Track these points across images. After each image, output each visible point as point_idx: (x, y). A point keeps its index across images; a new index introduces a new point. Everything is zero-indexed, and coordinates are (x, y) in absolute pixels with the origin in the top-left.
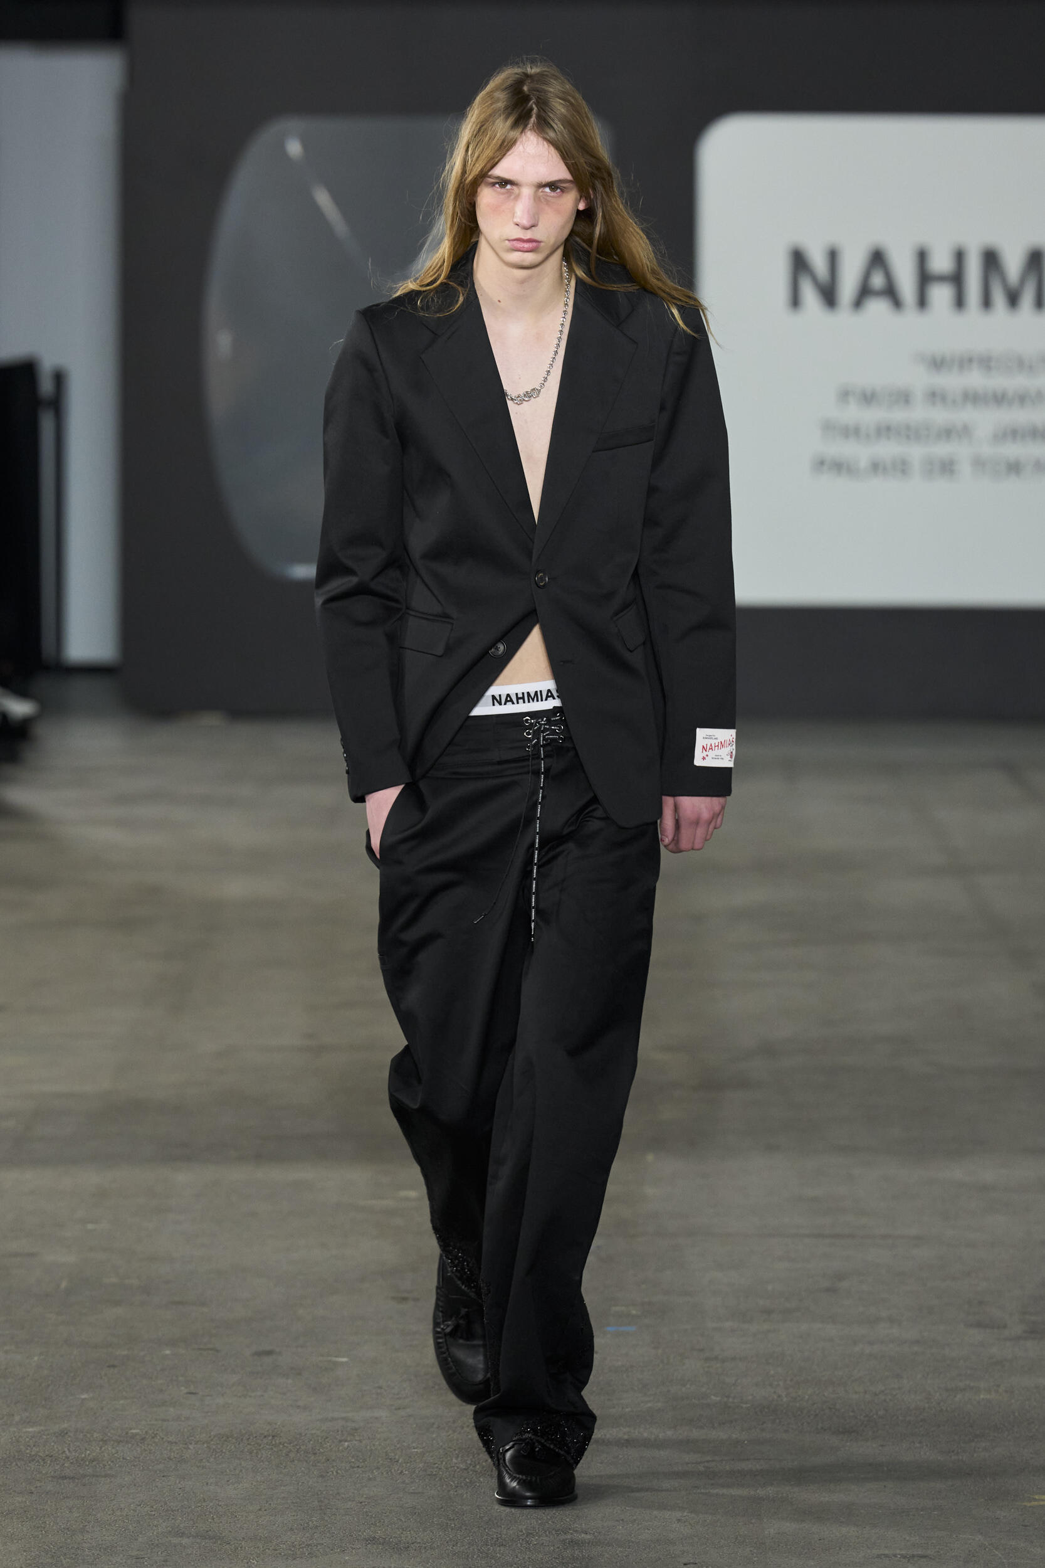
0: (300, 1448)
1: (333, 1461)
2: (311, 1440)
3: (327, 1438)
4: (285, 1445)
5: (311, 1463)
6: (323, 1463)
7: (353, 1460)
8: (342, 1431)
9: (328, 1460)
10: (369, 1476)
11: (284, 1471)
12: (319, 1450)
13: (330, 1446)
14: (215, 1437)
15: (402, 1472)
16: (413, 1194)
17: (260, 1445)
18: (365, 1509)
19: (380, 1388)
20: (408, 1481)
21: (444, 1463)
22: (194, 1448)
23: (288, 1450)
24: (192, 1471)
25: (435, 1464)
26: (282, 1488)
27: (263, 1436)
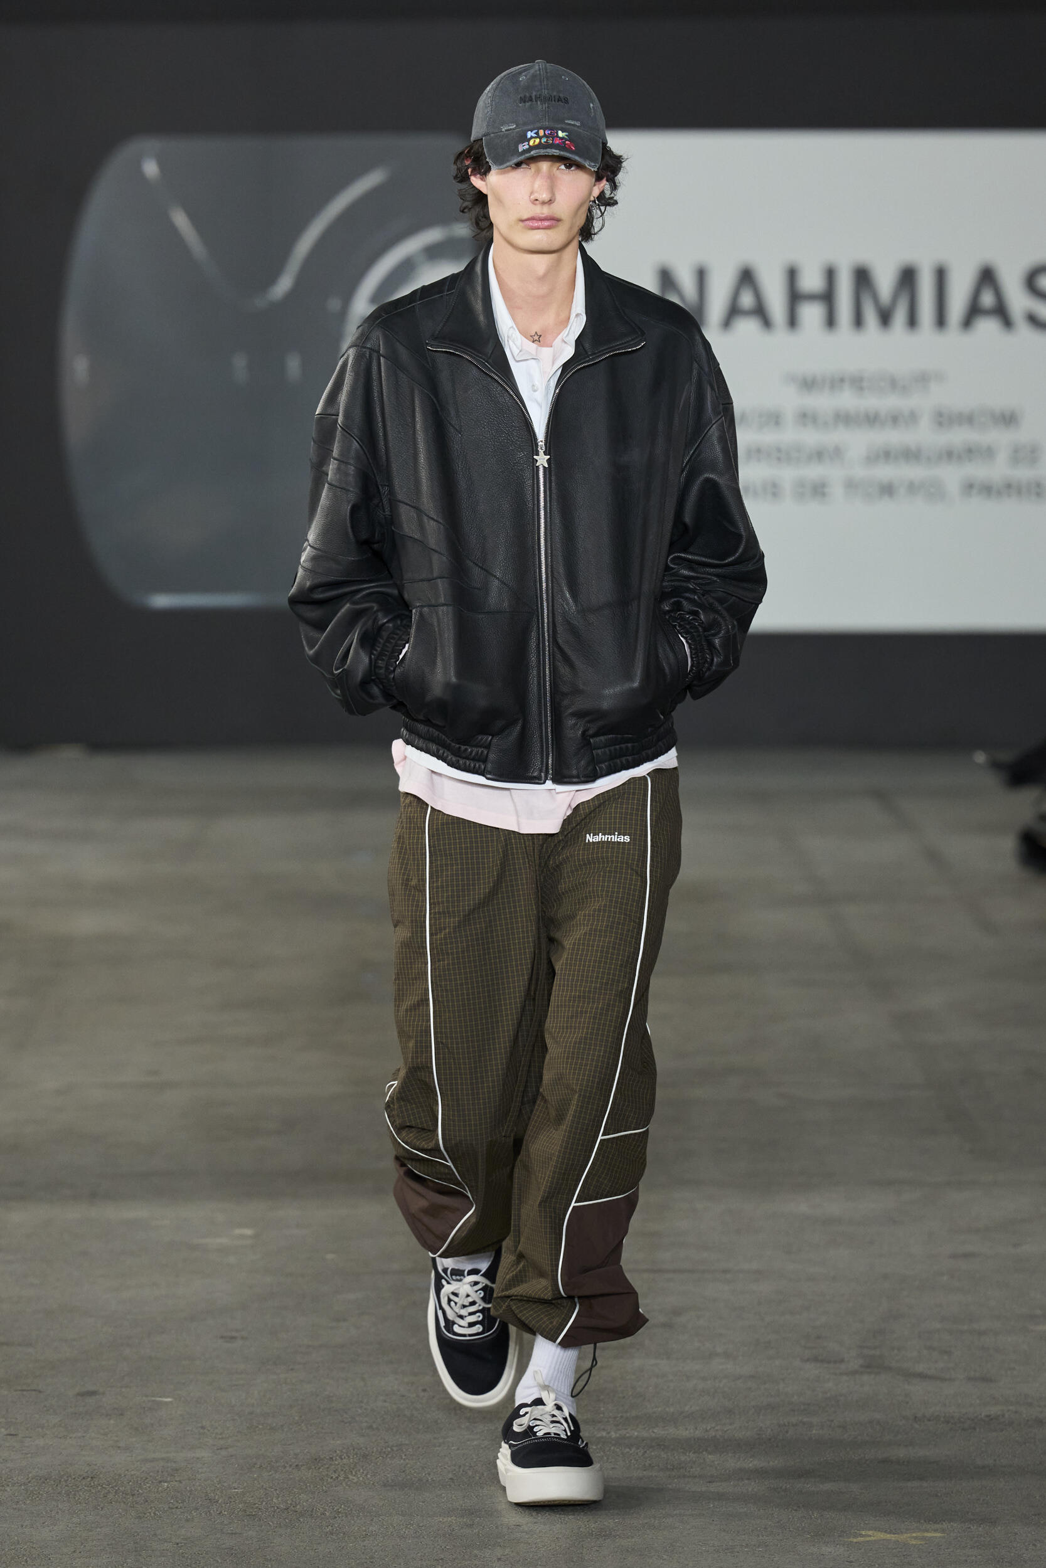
0: (119, 1489)
1: (152, 1502)
2: (131, 1481)
3: (147, 1478)
4: (104, 1486)
5: (129, 1505)
6: (142, 1504)
7: (172, 1501)
8: (162, 1472)
9: (147, 1501)
10: (187, 1517)
11: (101, 1513)
12: (138, 1491)
13: (149, 1487)
14: (32, 1479)
15: (221, 1512)
16: (248, 1232)
17: (78, 1487)
18: (181, 1551)
19: (203, 1428)
20: (226, 1522)
21: (264, 1503)
22: (11, 1490)
23: (106, 1491)
24: (8, 1513)
25: (255, 1504)
26: (99, 1530)
27: (82, 1478)
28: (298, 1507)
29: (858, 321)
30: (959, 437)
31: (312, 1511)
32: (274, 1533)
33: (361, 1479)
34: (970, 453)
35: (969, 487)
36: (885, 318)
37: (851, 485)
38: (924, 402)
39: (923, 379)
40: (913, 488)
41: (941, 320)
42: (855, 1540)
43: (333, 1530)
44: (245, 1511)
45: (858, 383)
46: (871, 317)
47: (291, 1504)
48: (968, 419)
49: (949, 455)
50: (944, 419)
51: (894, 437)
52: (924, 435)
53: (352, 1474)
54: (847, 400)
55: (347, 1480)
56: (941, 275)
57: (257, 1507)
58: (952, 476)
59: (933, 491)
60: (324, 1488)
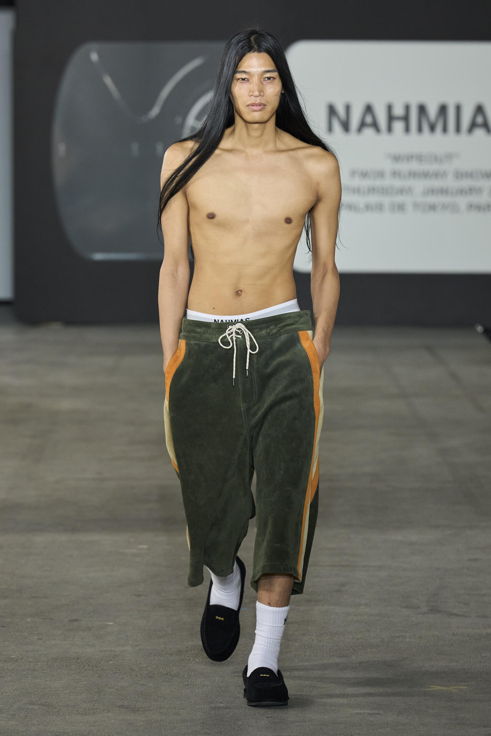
0: (90, 664)
1: (105, 670)
2: (95, 660)
3: (102, 659)
4: (83, 663)
5: (95, 671)
6: (100, 671)
7: (114, 670)
8: (109, 657)
9: (103, 670)
10: (121, 677)
11: (82, 675)
12: (98, 665)
13: (104, 663)
14: (50, 659)
15: (137, 675)
16: (145, 547)
17: (71, 663)
18: (119, 692)
19: (128, 636)
20: (139, 680)
21: (156, 671)
22: (40, 664)
23: (84, 665)
24: (39, 675)
25: (152, 671)
26: (81, 683)
27: (72, 659)
28: (172, 673)
29: (420, 129)
30: (466, 183)
31: (178, 675)
32: (161, 685)
33: (201, 660)
34: (471, 191)
35: (470, 206)
36: (432, 128)
37: (416, 205)
38: (450, 167)
39: (449, 157)
40: (445, 207)
41: (458, 129)
42: (428, 690)
43: (188, 683)
44: (148, 674)
45: (420, 158)
46: (426, 127)
47: (169, 672)
48: (470, 175)
49: (461, 192)
50: (459, 175)
51: (436, 183)
52: (450, 182)
53: (196, 658)
54: (414, 166)
55: (194, 661)
56: (458, 109)
57: (153, 673)
58: (462, 201)
59: (454, 208)
60: (184, 664)
